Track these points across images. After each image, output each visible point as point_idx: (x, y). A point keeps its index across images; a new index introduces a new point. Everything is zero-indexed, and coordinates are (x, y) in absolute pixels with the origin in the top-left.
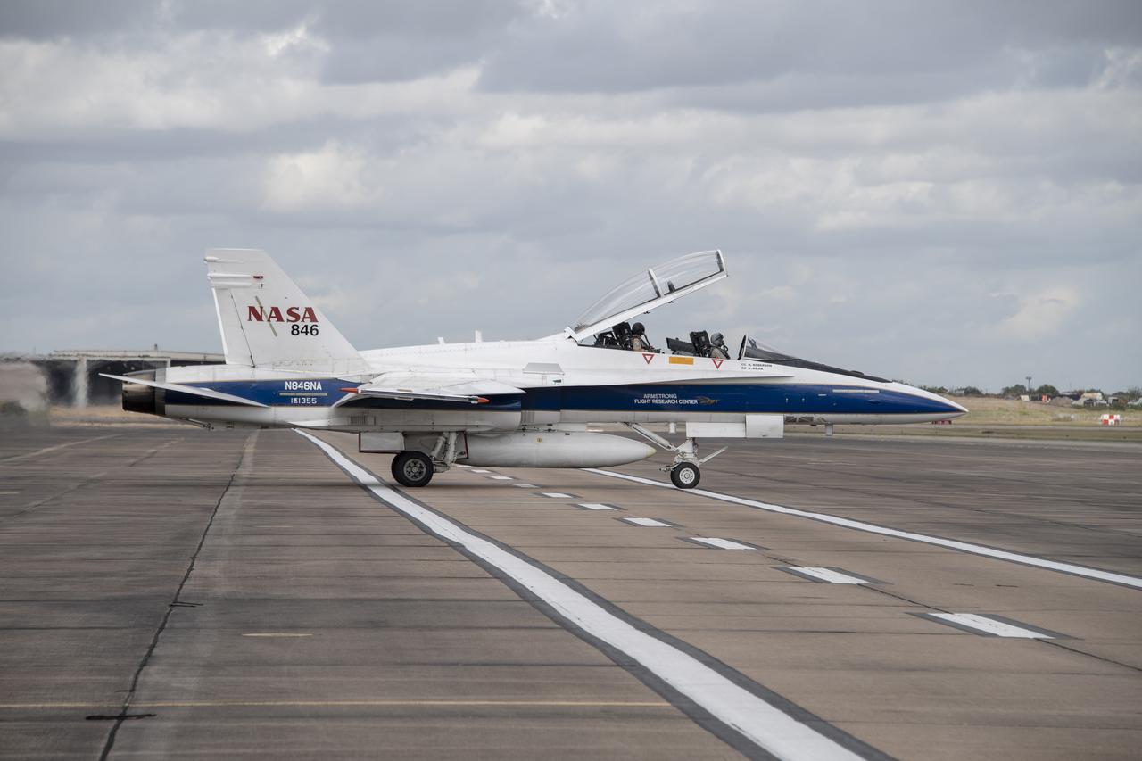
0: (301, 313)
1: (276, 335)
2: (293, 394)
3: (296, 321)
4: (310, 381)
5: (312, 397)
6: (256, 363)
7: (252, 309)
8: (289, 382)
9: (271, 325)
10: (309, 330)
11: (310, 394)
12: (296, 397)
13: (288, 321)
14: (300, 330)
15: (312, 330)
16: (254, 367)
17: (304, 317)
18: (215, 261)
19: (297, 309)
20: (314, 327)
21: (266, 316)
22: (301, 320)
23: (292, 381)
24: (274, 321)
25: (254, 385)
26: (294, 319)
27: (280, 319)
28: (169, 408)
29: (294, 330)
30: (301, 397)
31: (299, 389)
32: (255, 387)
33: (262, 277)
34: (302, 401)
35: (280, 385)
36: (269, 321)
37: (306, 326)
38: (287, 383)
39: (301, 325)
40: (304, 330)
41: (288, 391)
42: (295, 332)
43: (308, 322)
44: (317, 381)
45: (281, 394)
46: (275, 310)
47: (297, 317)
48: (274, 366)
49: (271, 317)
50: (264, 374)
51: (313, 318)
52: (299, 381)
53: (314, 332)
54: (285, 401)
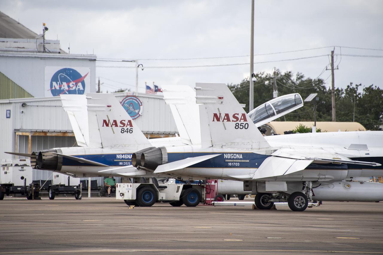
0: (126, 123)
1: (114, 133)
2: (120, 160)
3: (123, 127)
4: (127, 154)
5: (128, 162)
6: (103, 146)
7: (105, 121)
8: (118, 154)
9: (112, 129)
10: (129, 131)
11: (127, 160)
12: (121, 162)
13: (120, 126)
14: (125, 131)
15: (130, 131)
16: (102, 148)
17: (127, 125)
18: (91, 99)
19: (125, 121)
20: (131, 129)
21: (110, 124)
22: (126, 126)
23: (120, 154)
24: (114, 126)
25: (103, 156)
26: (122, 125)
27: (116, 125)
28: (64, 168)
29: (122, 130)
30: (123, 162)
31: (123, 158)
32: (103, 158)
33: (111, 106)
34: (124, 164)
35: (114, 156)
36: (112, 126)
37: (128, 129)
38: (117, 155)
39: (125, 128)
40: (127, 131)
41: (118, 159)
42: (123, 132)
43: (129, 127)
44: (130, 154)
45: (115, 160)
46: (115, 121)
47: (124, 124)
48: (112, 147)
49: (113, 125)
50: (107, 151)
51: (131, 125)
52: (122, 155)
53: (131, 132)
54: (116, 164)
